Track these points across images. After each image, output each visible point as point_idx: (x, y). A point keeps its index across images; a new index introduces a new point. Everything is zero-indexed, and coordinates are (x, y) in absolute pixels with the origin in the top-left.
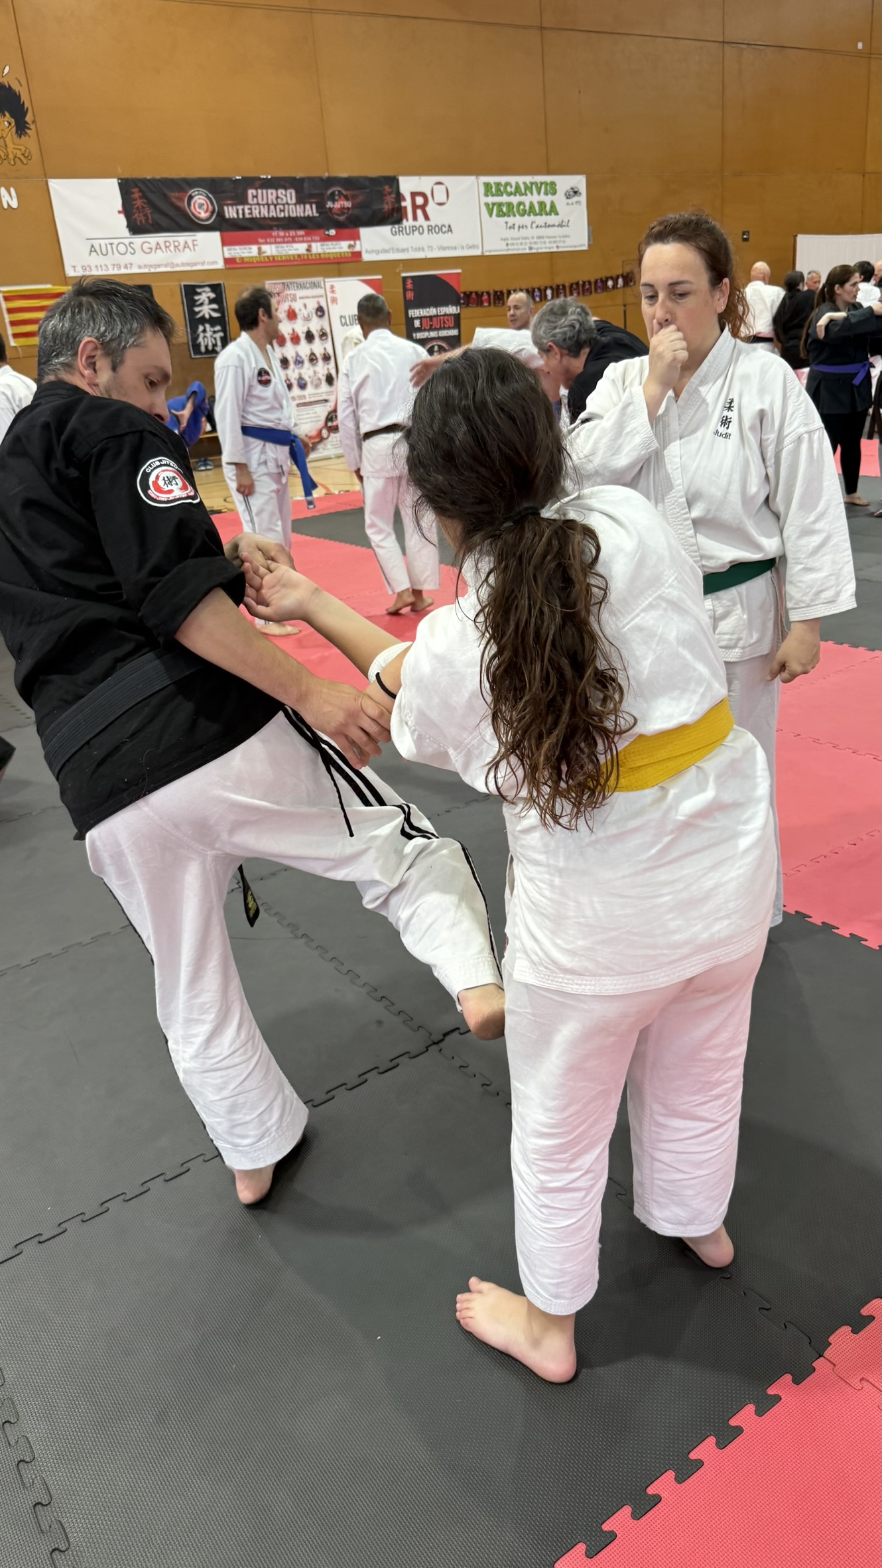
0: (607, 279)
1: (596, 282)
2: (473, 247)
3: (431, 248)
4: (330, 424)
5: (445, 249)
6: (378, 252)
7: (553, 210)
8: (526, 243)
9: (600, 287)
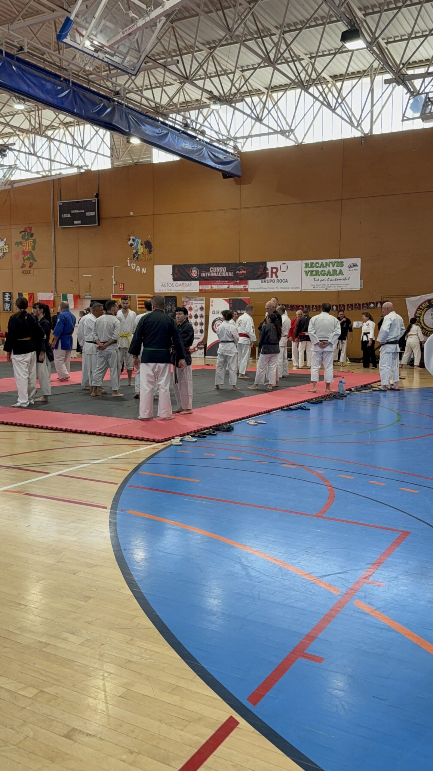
0: (370, 303)
1: (363, 304)
2: (297, 288)
3: (277, 288)
4: (199, 346)
5: (284, 288)
6: (254, 289)
7: (341, 273)
8: (324, 287)
9: (365, 307)
